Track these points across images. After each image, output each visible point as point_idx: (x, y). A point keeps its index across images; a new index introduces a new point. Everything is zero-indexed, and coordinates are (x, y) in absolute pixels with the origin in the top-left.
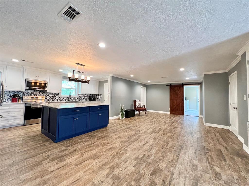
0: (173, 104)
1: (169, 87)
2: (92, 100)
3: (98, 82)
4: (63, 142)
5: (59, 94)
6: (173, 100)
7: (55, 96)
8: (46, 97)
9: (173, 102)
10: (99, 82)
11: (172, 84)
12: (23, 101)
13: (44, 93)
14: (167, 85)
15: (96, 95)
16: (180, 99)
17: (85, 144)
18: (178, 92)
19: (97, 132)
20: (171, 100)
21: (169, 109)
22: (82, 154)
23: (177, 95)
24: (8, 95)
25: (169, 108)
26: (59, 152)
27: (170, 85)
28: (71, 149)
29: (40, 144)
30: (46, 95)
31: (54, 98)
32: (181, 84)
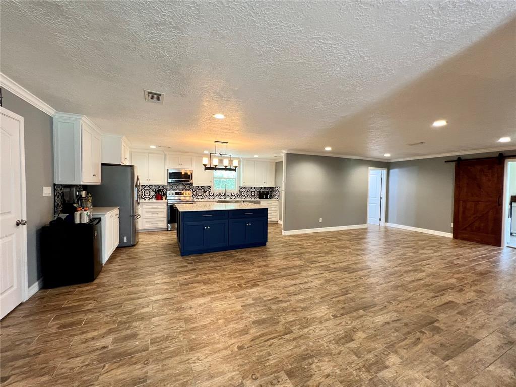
0: (464, 212)
1: (453, 165)
2: (263, 198)
3: (274, 163)
4: (190, 257)
5: (210, 187)
6: (463, 201)
7: (205, 192)
8: (194, 193)
9: (465, 208)
10: (276, 163)
11: (462, 158)
12: (168, 198)
13: (191, 187)
14: (446, 162)
15: (272, 189)
16: (490, 199)
17: (213, 264)
18: (484, 179)
19: (241, 252)
20: (458, 200)
21: (452, 226)
22: (197, 276)
23: (479, 187)
24: (153, 191)
25: (452, 224)
26: (178, 267)
27: (456, 159)
28: (190, 267)
29: (167, 254)
30: (194, 190)
31: (204, 194)
32: (497, 155)
